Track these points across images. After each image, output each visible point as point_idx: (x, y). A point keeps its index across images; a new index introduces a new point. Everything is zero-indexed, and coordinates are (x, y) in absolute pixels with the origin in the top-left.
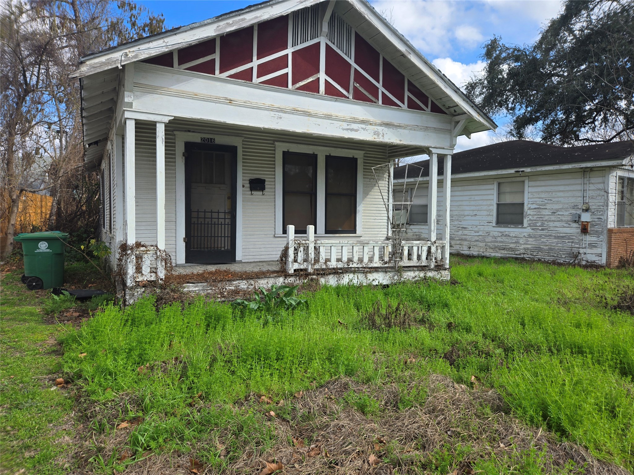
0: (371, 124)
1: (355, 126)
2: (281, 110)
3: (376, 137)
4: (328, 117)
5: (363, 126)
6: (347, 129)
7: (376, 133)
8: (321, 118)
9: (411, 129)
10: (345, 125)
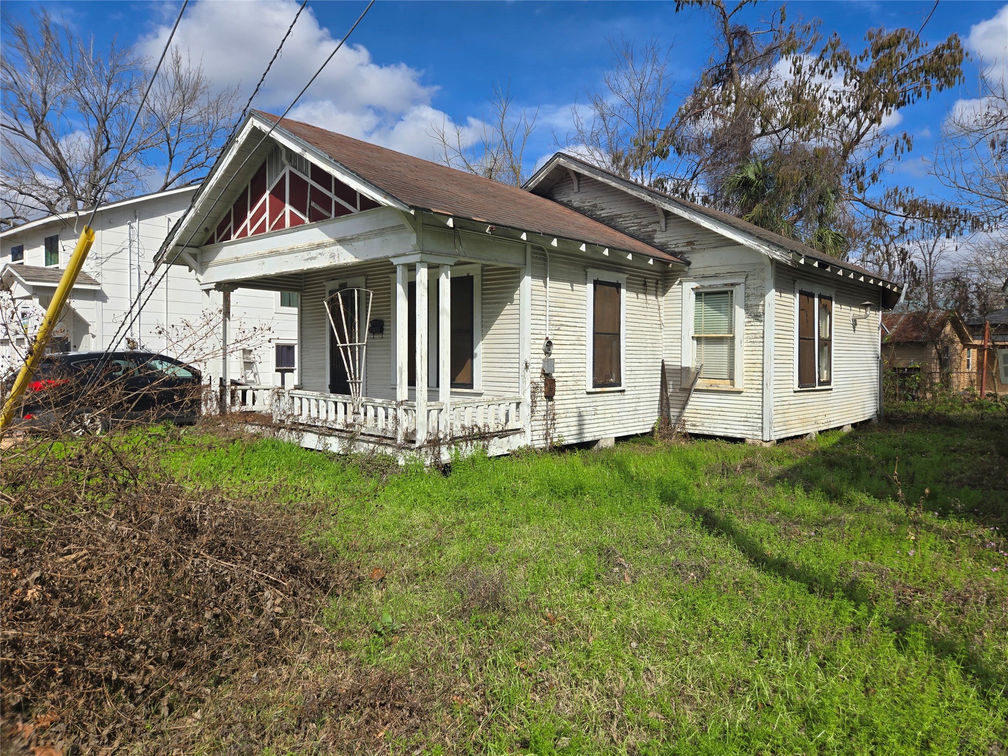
0: (326, 246)
1: (314, 253)
2: (263, 256)
3: (332, 260)
4: (292, 251)
5: (320, 251)
6: (308, 259)
7: (332, 256)
8: (287, 254)
9: (365, 239)
10: (305, 255)
